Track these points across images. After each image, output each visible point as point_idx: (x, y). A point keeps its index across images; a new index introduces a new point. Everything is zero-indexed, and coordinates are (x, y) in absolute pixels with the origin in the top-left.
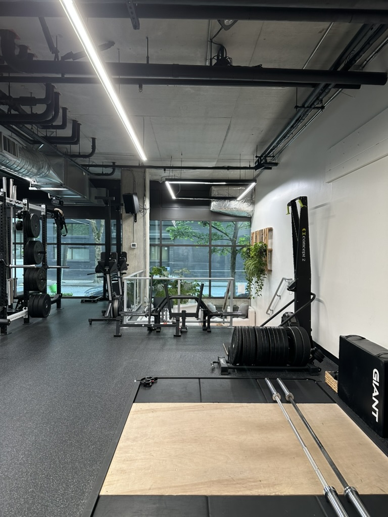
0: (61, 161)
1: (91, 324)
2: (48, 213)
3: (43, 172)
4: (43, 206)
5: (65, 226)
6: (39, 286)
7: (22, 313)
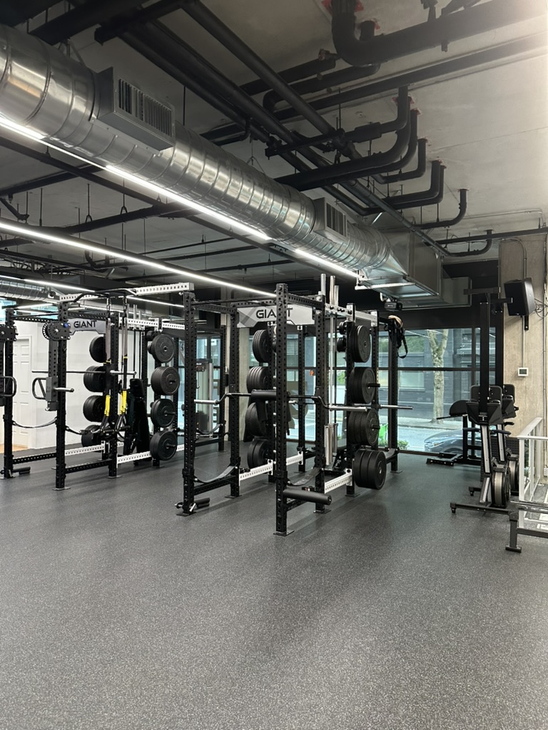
0: (404, 239)
1: (454, 512)
2: (380, 323)
3: (378, 260)
4: (374, 313)
5: (405, 343)
6: (369, 438)
7: (344, 479)
